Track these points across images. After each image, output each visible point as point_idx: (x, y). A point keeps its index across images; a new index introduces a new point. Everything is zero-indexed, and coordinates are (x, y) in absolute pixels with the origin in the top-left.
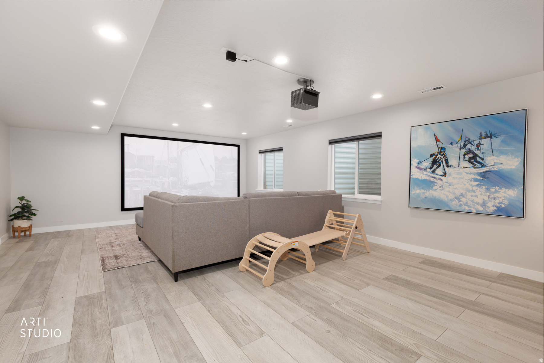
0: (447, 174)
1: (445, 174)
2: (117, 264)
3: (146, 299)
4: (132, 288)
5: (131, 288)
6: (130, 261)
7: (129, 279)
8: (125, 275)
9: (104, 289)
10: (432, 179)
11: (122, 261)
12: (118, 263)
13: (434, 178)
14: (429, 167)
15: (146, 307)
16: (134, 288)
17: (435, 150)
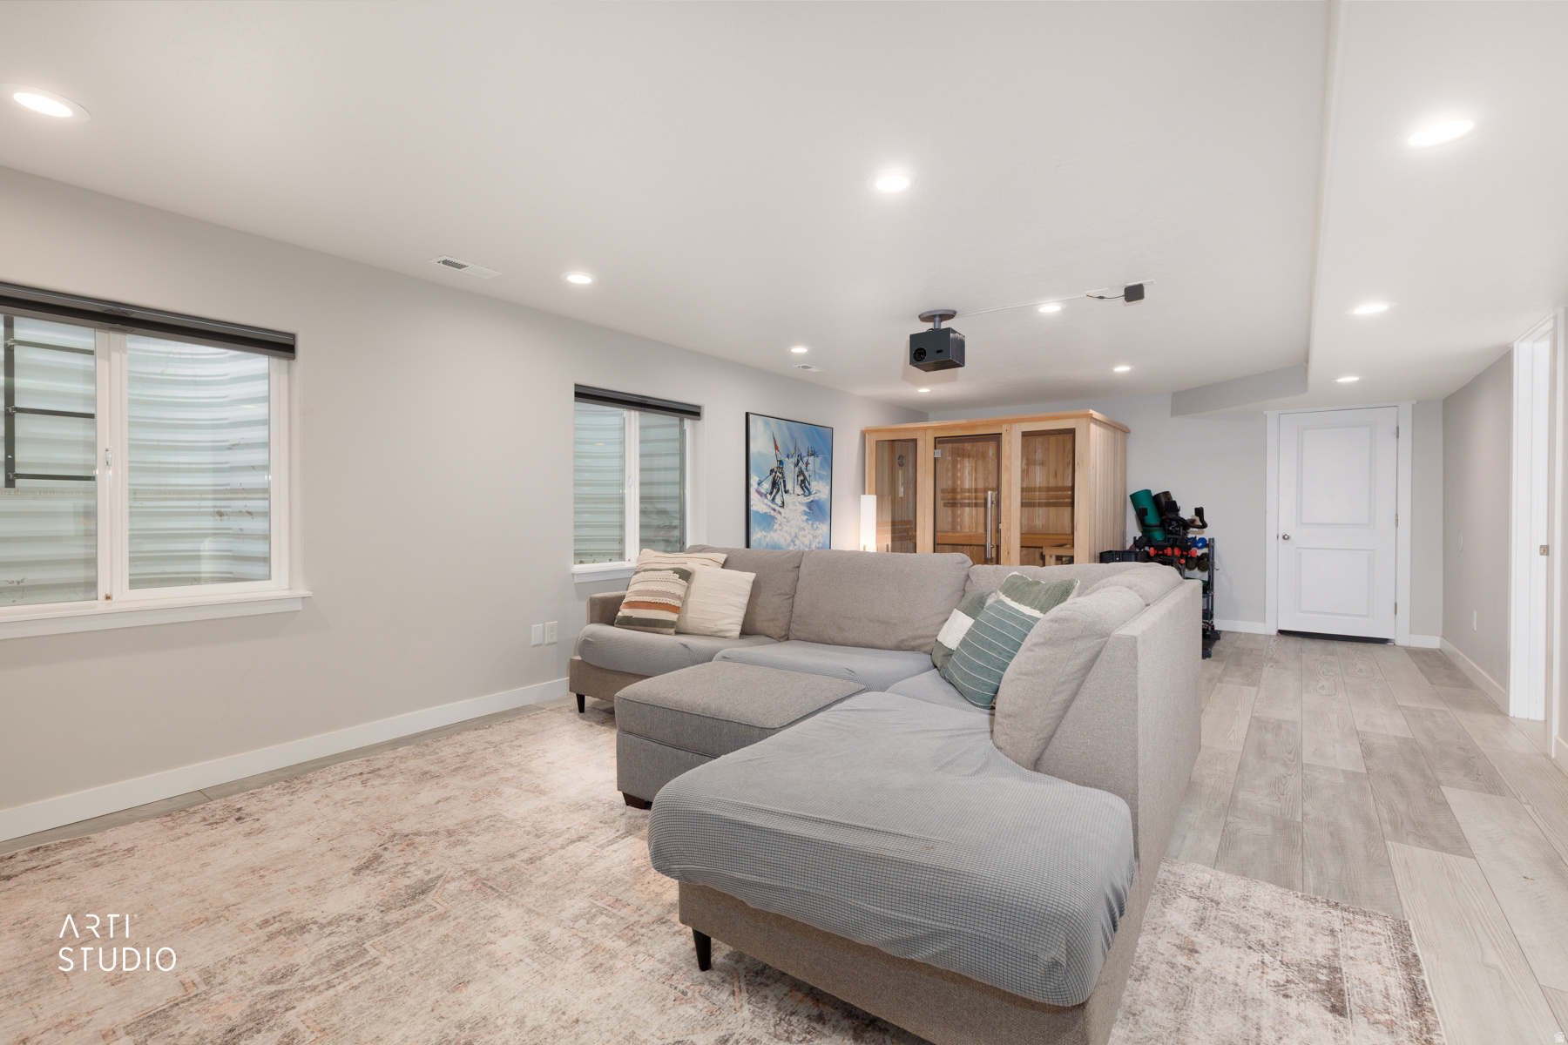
0: (785, 507)
1: (783, 505)
2: (1337, 926)
3: (1283, 782)
4: (1304, 815)
5: (1307, 815)
6: (1269, 914)
7: (1306, 841)
8: (1312, 860)
9: (1391, 849)
10: (772, 513)
11: (1311, 931)
12: (1332, 931)
13: (774, 510)
14: (769, 491)
15: (1289, 773)
16: (1300, 812)
17: (775, 465)
